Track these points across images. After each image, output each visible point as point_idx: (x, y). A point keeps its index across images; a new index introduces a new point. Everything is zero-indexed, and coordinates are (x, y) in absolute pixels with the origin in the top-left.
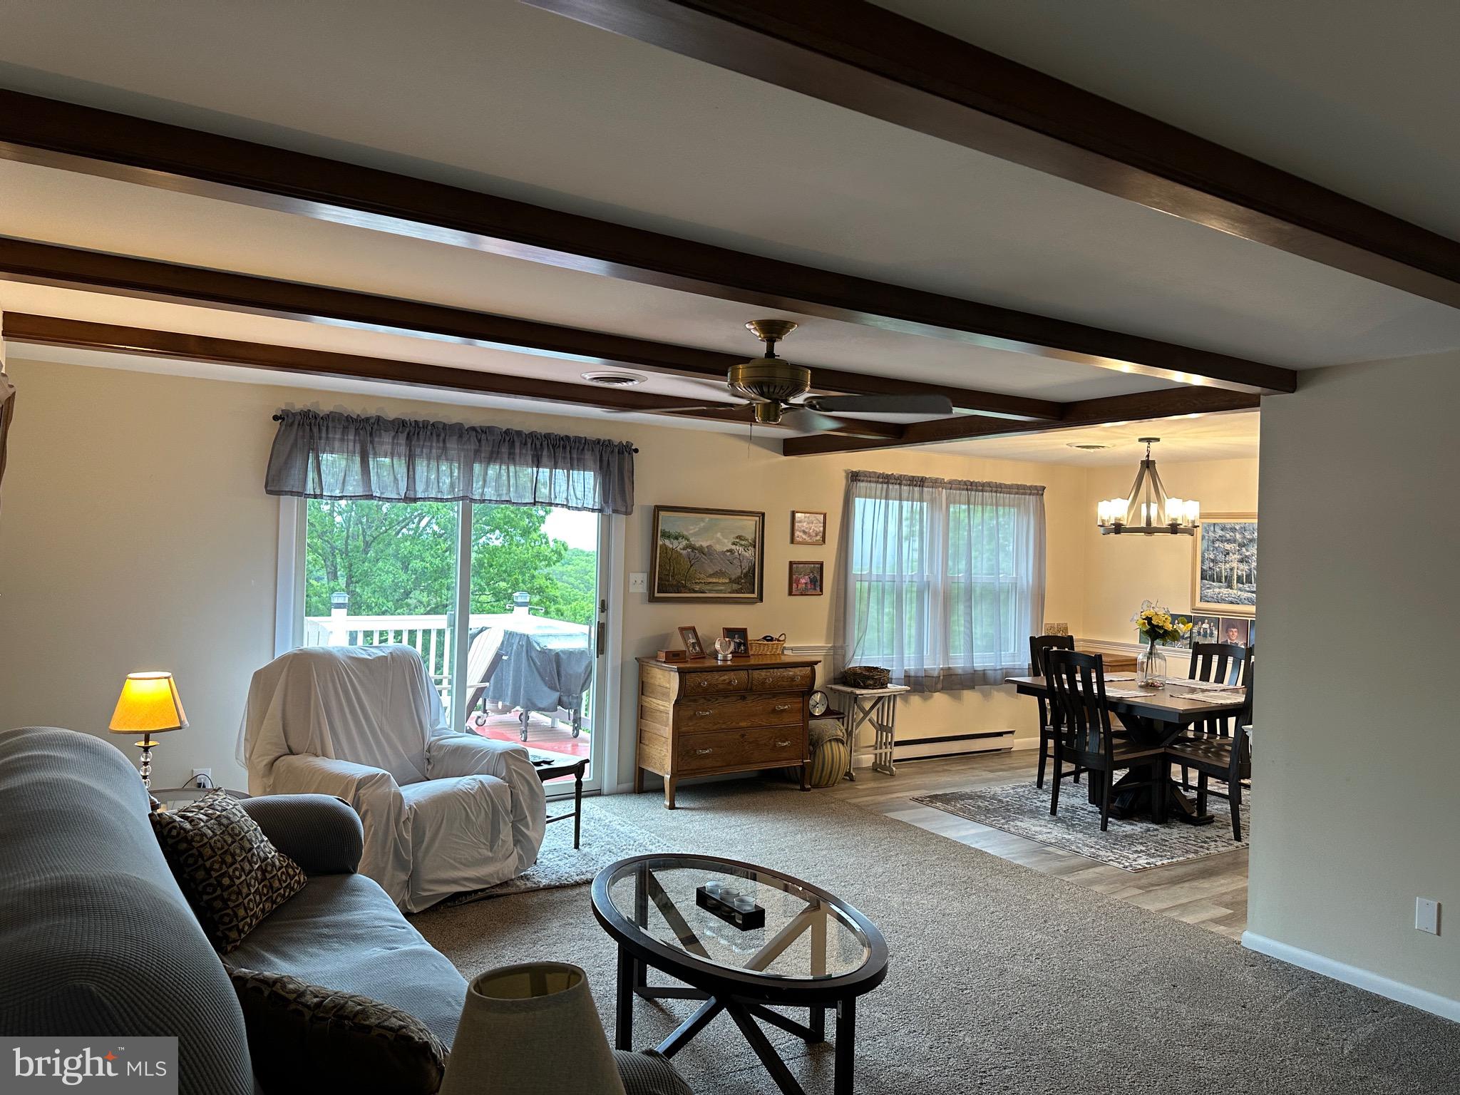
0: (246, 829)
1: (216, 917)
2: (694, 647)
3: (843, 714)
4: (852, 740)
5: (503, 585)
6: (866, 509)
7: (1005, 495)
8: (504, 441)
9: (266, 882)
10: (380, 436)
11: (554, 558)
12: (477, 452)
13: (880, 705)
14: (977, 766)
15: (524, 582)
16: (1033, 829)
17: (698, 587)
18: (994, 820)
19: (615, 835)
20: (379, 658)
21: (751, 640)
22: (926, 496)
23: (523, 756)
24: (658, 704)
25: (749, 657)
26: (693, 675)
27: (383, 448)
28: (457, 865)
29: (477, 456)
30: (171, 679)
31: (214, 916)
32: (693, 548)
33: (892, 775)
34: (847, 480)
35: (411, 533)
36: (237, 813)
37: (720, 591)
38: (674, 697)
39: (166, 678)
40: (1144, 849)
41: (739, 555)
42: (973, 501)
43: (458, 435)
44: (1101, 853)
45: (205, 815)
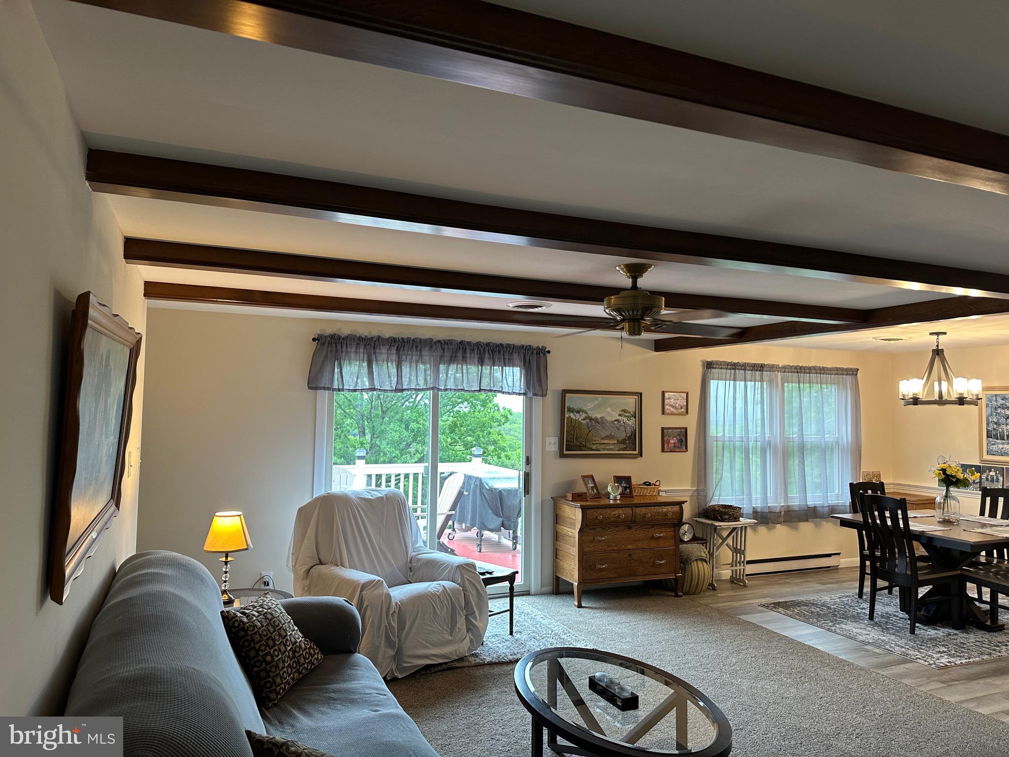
0: (283, 622)
1: (262, 683)
2: (592, 490)
3: (706, 540)
4: (713, 559)
5: (470, 439)
6: (719, 388)
7: (827, 376)
8: (459, 349)
9: (295, 659)
10: (380, 349)
11: (503, 420)
12: (442, 357)
13: (734, 533)
14: (812, 579)
15: (483, 437)
16: (855, 630)
17: (595, 446)
18: (824, 623)
19: (538, 626)
20: (378, 498)
21: (634, 485)
22: (765, 378)
23: (473, 568)
24: (568, 531)
25: (633, 497)
26: (592, 511)
27: (382, 357)
28: (428, 645)
29: (441, 360)
30: (242, 516)
31: (261, 682)
32: (591, 419)
33: (745, 586)
34: (704, 368)
35: (411, 404)
36: (278, 610)
37: (611, 449)
38: (578, 526)
39: (238, 516)
40: (946, 650)
41: (624, 423)
42: (803, 380)
43: (429, 346)
44: (910, 652)
45: (257, 612)
